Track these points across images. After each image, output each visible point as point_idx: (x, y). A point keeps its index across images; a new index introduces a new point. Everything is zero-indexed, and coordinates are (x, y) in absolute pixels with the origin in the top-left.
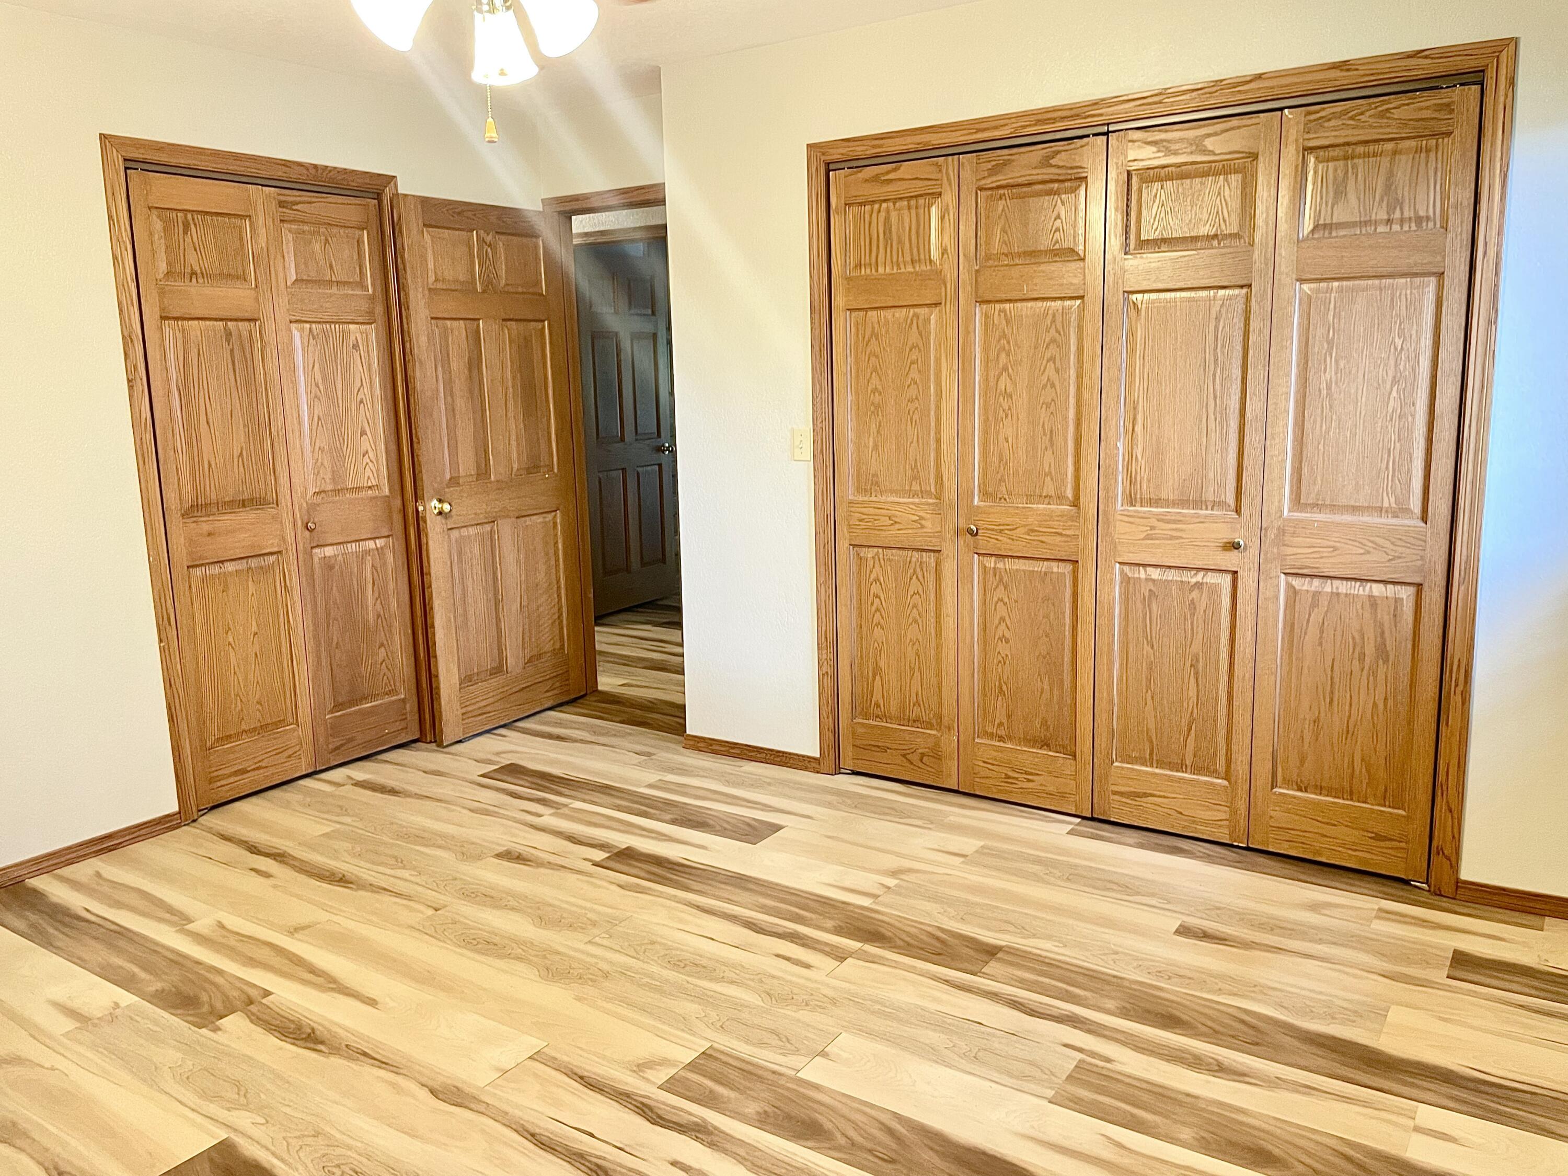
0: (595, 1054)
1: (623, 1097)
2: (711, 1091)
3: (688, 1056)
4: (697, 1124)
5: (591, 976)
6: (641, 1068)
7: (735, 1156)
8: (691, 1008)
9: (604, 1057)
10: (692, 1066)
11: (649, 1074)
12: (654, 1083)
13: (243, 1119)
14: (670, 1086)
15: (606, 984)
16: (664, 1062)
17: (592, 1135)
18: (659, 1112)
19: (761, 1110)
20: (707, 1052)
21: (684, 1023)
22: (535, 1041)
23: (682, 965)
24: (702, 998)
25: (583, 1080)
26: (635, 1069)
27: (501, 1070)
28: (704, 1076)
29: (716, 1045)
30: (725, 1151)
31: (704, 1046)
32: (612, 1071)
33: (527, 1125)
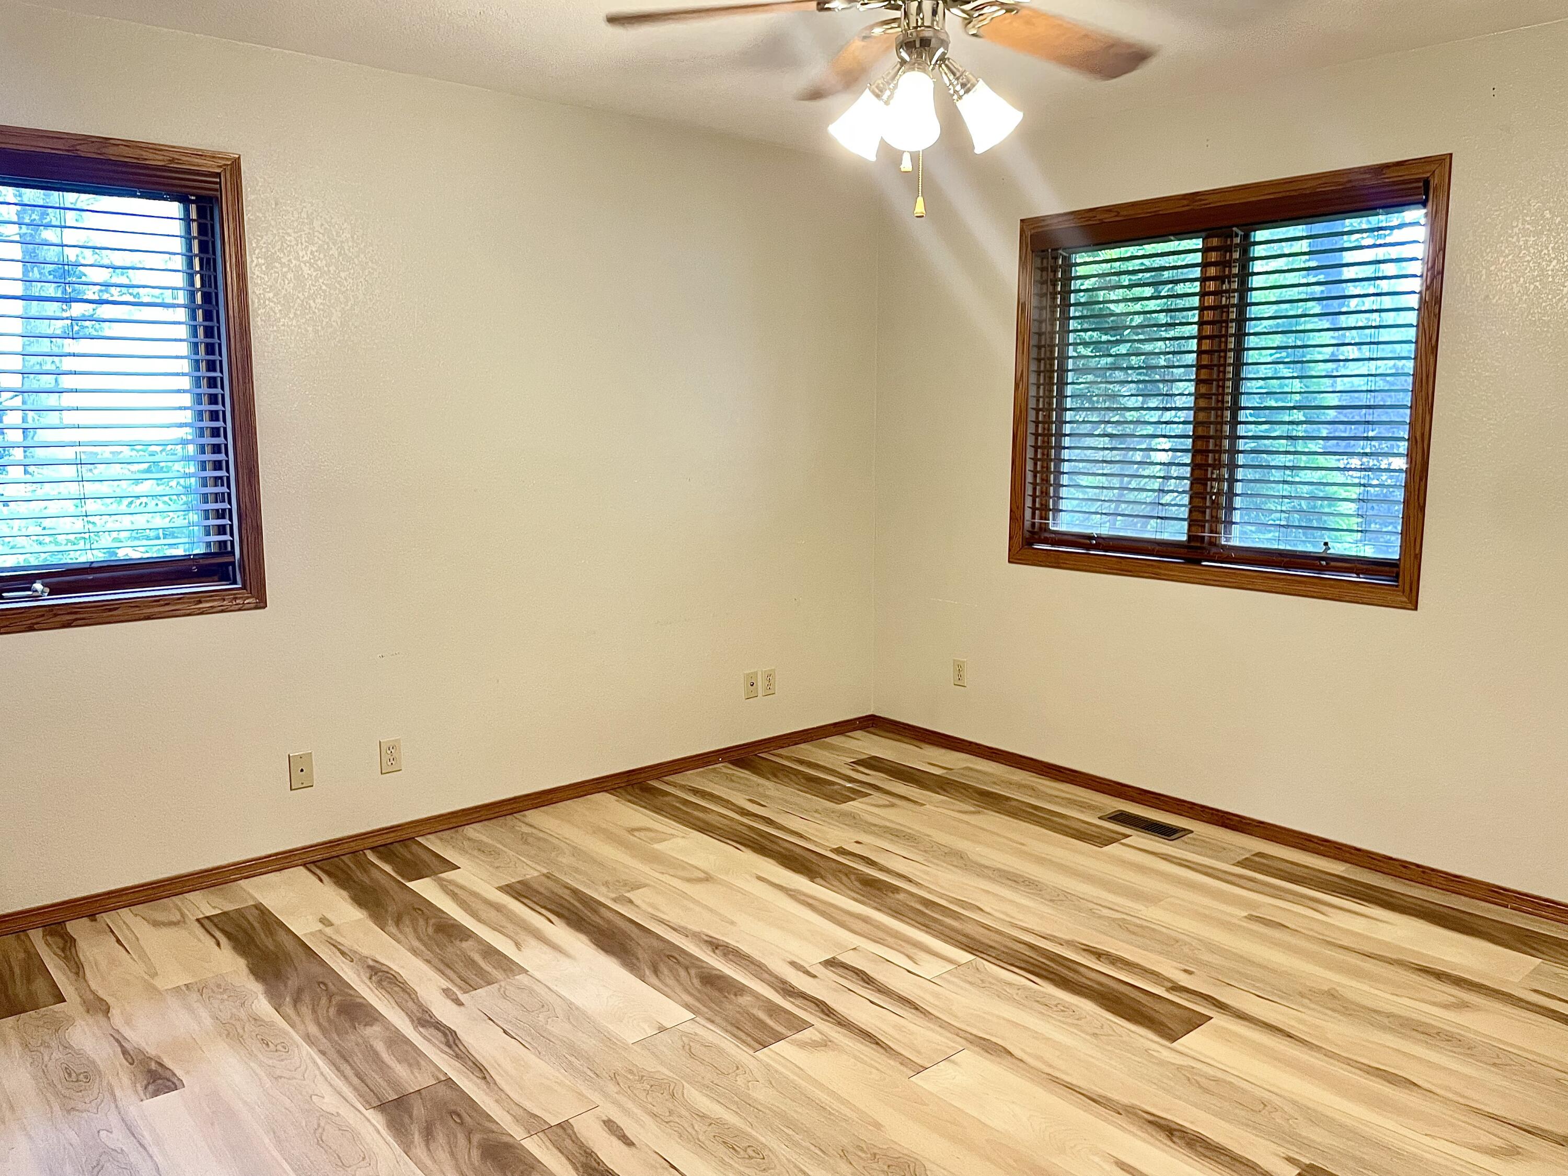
0: (865, 1063)
1: (843, 1023)
2: (771, 1016)
3: (779, 1047)
4: (790, 996)
5: (863, 1155)
6: (825, 1044)
7: (770, 973)
8: (762, 1094)
9: (855, 1057)
10: (779, 1038)
11: (817, 1037)
12: (816, 1030)
13: (1166, 1055)
14: (804, 1025)
15: (845, 1141)
16: (802, 1045)
17: (871, 1002)
18: (817, 1009)
19: (739, 997)
20: (761, 1047)
21: (773, 1079)
22: (920, 1083)
23: (750, 1151)
24: (744, 1103)
25: (877, 1042)
26: (829, 1043)
27: (953, 1062)
28: (772, 1029)
29: (751, 1052)
30: (777, 977)
31: (763, 1054)
32: (850, 1044)
33: (922, 1016)
